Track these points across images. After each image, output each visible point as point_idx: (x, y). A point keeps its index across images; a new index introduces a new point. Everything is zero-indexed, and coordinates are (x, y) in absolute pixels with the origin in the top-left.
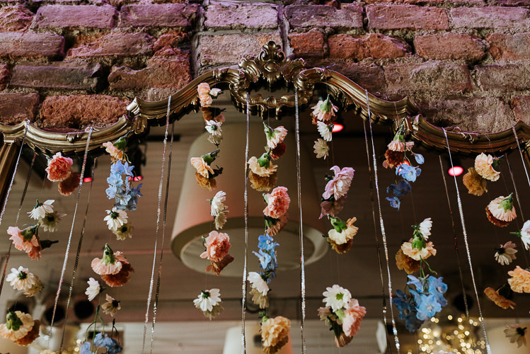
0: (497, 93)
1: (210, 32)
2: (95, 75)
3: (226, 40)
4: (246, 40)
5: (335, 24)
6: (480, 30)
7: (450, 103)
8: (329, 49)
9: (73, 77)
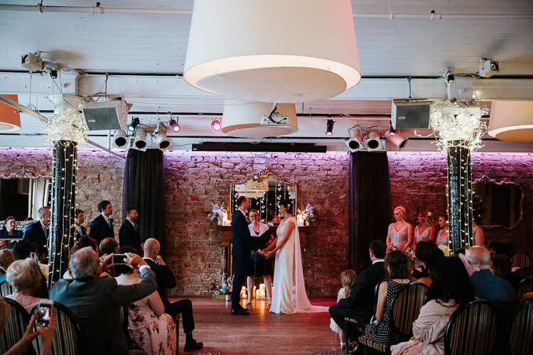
0: (294, 176)
2: (240, 172)
3: (258, 165)
4: (261, 165)
7: (287, 177)
8: (272, 168)
9: (237, 172)
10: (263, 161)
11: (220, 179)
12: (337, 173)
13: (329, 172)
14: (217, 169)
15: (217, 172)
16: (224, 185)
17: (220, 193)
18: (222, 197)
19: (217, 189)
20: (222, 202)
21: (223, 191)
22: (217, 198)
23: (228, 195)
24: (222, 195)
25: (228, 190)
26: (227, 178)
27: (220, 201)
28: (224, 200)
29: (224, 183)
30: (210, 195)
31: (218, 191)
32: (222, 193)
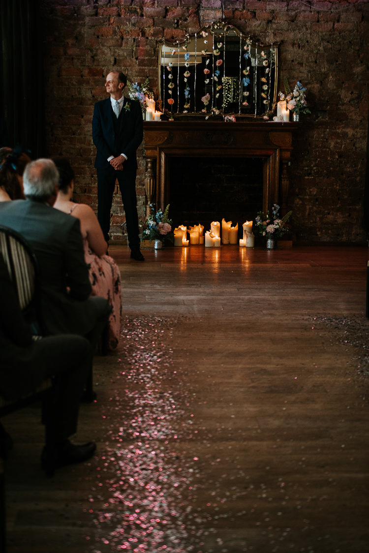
0: (273, 31)
1: (203, 9)
2: (176, 23)
3: (208, 12)
4: (213, 12)
5: (236, 7)
6: (273, 10)
7: (261, 34)
8: (234, 16)
9: (170, 24)
10: (218, 3)
11: (140, 38)
12: (350, 26)
13: (337, 25)
14: (134, 18)
15: (134, 25)
16: (147, 47)
18: (145, 69)
19: (135, 55)
20: (144, 78)
21: (146, 58)
22: (136, 72)
23: (154, 66)
24: (145, 66)
25: (154, 58)
26: (153, 35)
27: (141, 78)
28: (148, 75)
29: (149, 44)
30: (123, 66)
31: (137, 59)
32: (145, 62)
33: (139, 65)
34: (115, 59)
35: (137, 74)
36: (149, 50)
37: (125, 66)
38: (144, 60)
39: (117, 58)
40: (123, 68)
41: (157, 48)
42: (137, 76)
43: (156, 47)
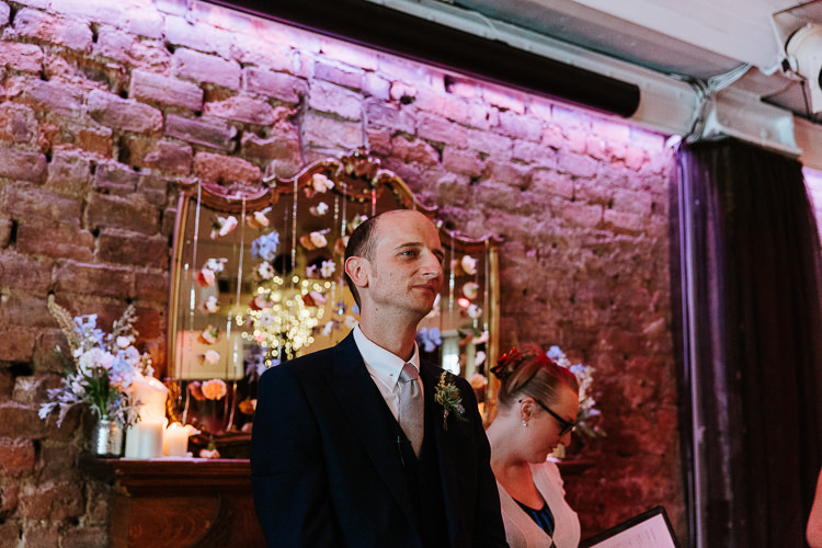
0: (482, 207)
1: (313, 113)
2: (233, 139)
3: (324, 124)
4: (338, 127)
6: (483, 153)
7: (456, 210)
8: (392, 149)
9: (216, 137)
10: (352, 106)
11: (113, 164)
12: (632, 221)
13: (610, 214)
14: (99, 96)
15: (96, 116)
16: (136, 200)
17: (113, 250)
18: (124, 272)
19: (91, 219)
20: (117, 302)
21: (130, 234)
22: (91, 279)
23: (155, 266)
24: (124, 262)
25: (157, 237)
26: (155, 164)
27: (107, 301)
28: (132, 294)
29: (141, 190)
30: (44, 253)
31: (96, 233)
32: (125, 249)
33: (103, 256)
34: (14, 226)
35: (93, 287)
36: (143, 210)
37: (49, 253)
38: (122, 241)
39: (22, 221)
40: (41, 258)
41: (170, 209)
42: (93, 294)
43: (167, 204)
